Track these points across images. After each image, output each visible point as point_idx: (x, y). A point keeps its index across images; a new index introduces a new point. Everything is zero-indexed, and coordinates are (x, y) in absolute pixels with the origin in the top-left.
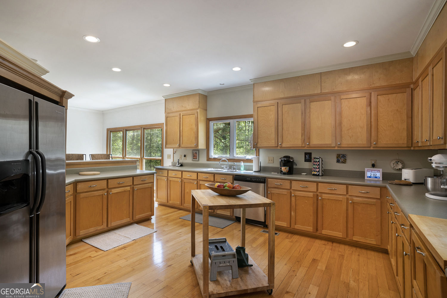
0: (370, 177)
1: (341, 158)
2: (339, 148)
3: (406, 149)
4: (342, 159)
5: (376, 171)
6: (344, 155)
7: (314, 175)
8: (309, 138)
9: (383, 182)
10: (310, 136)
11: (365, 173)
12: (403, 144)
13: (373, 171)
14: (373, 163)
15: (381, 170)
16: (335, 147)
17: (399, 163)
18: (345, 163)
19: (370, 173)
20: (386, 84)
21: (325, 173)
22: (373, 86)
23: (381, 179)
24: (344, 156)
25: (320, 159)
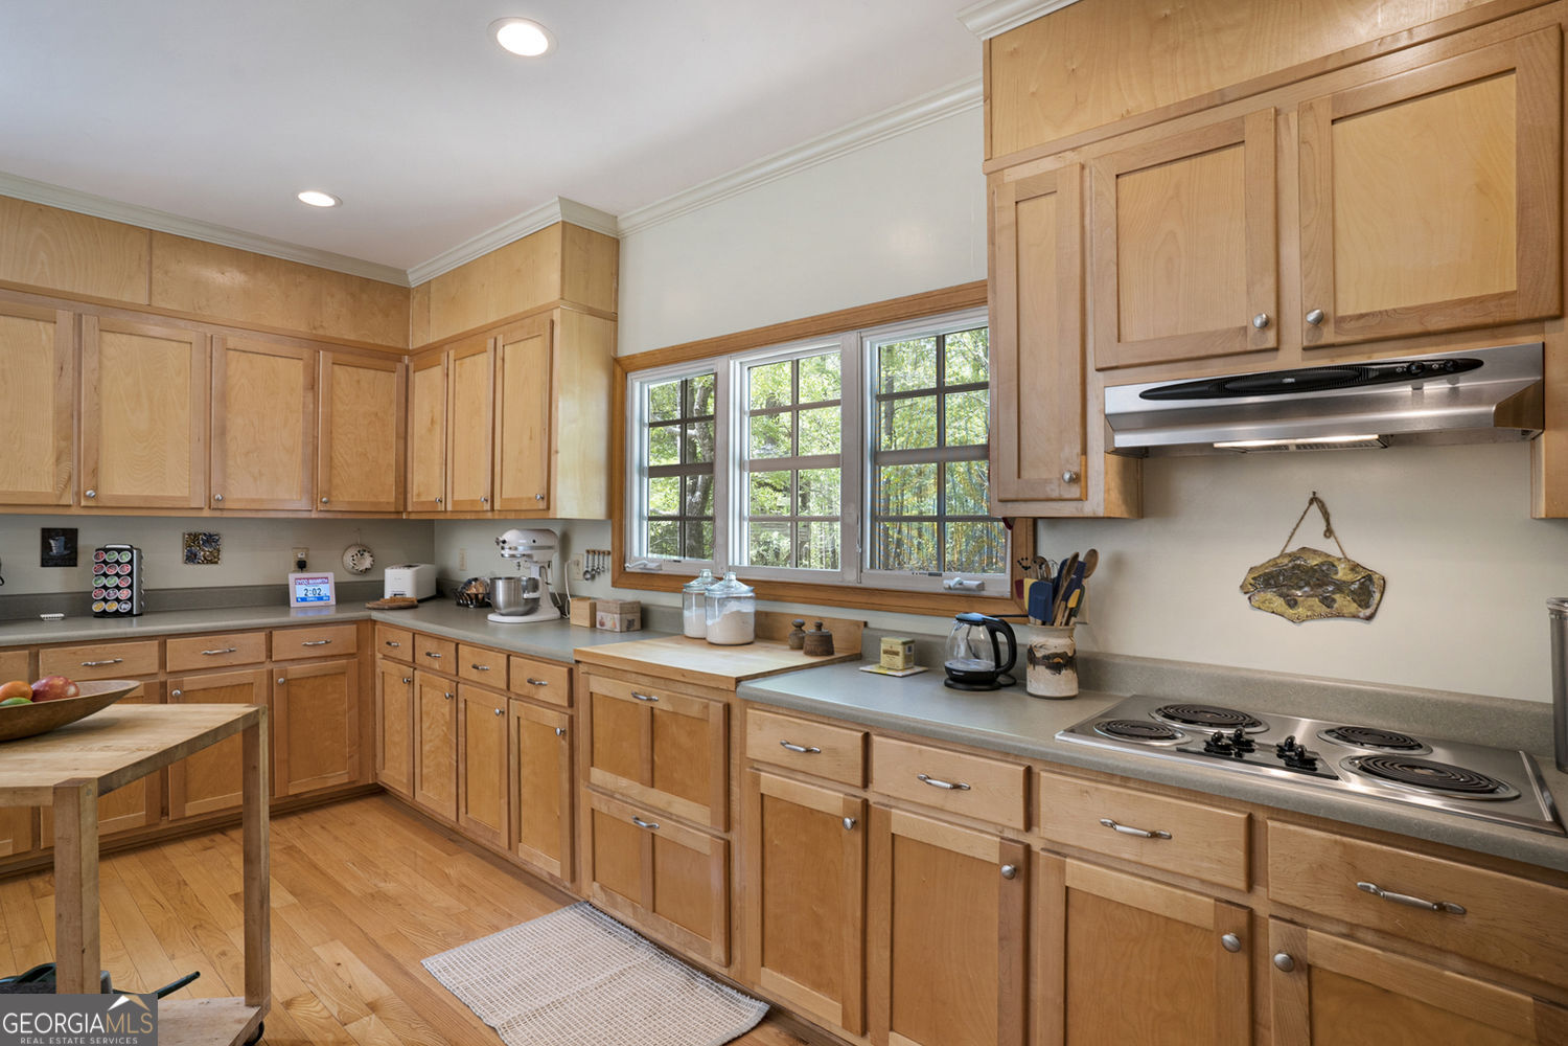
0: (303, 600)
1: (202, 546)
2: (217, 514)
3: (393, 516)
4: (203, 550)
5: (320, 581)
6: (210, 536)
7: (104, 614)
8: (95, 472)
9: (337, 611)
10: (97, 463)
11: (288, 589)
12: (388, 503)
13: (310, 581)
14: (300, 556)
15: (331, 575)
16: (201, 509)
17: (366, 554)
18: (216, 563)
19: (304, 587)
20: (352, 337)
21: (152, 603)
22: (321, 332)
23: (333, 601)
24: (211, 539)
25: (135, 551)
